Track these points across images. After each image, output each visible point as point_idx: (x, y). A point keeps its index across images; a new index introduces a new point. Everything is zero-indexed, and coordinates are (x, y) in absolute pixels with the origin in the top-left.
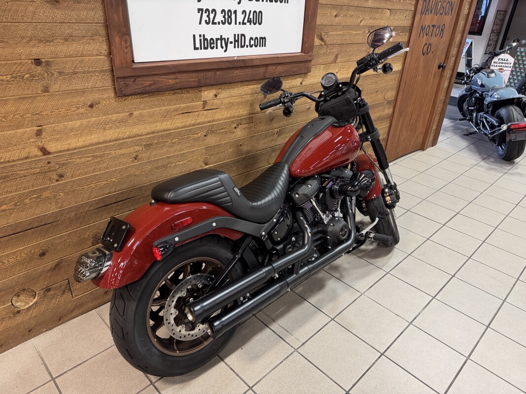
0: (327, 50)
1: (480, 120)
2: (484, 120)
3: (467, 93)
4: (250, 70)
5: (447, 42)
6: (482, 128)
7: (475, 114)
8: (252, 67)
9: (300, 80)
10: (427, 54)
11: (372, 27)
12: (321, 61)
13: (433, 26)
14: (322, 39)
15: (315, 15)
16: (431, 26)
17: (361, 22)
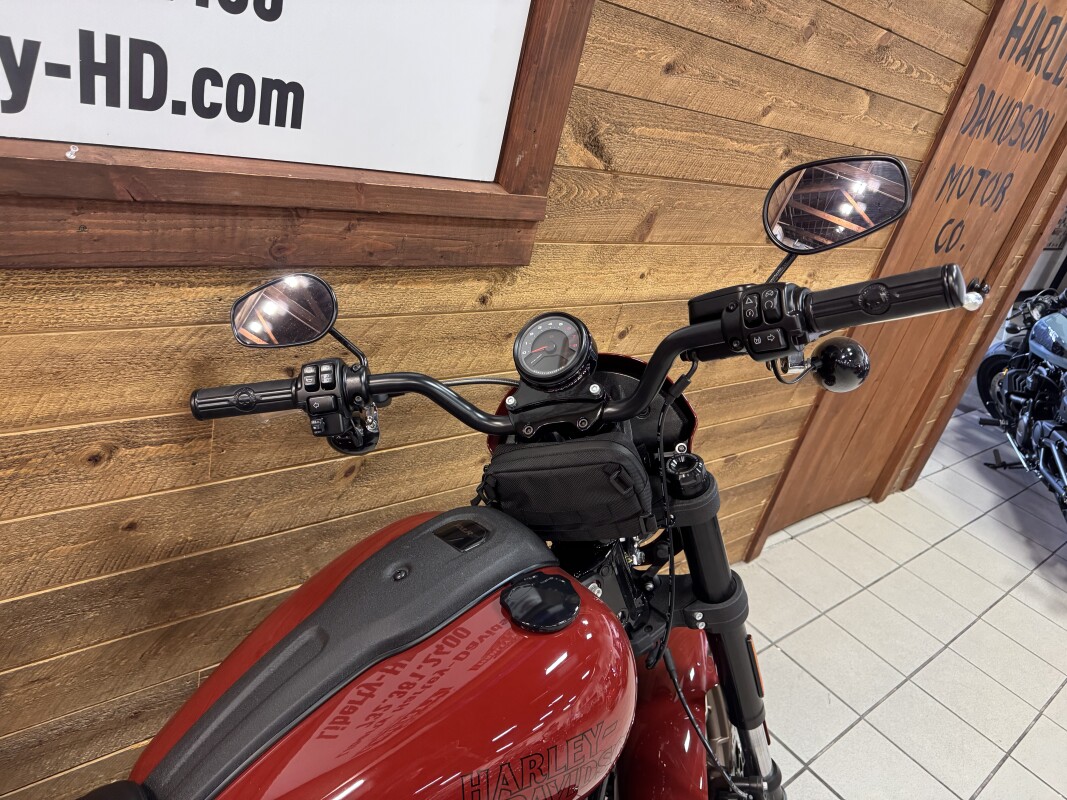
0: (612, 192)
1: (1040, 442)
2: (1054, 449)
3: (1008, 353)
4: (184, 220)
5: (1007, 226)
6: (1041, 465)
7: (1025, 419)
8: (196, 208)
9: (481, 287)
10: (947, 250)
11: (800, 139)
12: (582, 229)
13: (983, 173)
14: (595, 146)
15: (571, 41)
16: (976, 172)
17: (765, 112)
